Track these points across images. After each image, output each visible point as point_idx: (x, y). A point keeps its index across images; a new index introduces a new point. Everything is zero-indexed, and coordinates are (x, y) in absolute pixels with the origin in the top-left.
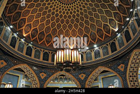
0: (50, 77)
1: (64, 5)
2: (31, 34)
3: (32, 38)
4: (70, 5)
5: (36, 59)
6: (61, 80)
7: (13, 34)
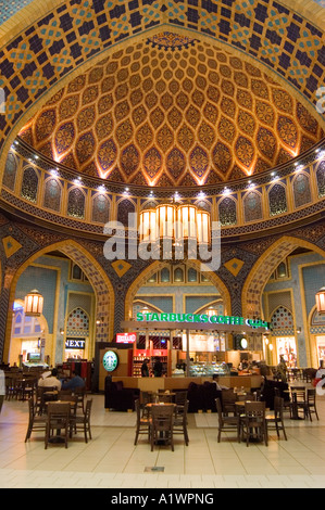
0: (141, 270)
1: (166, 50)
2: (77, 151)
3: (81, 163)
4: (183, 47)
5: (95, 224)
6: (179, 274)
7: (25, 163)
